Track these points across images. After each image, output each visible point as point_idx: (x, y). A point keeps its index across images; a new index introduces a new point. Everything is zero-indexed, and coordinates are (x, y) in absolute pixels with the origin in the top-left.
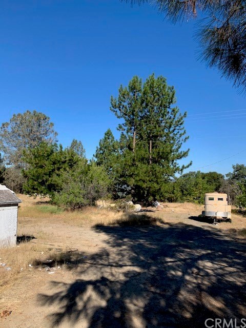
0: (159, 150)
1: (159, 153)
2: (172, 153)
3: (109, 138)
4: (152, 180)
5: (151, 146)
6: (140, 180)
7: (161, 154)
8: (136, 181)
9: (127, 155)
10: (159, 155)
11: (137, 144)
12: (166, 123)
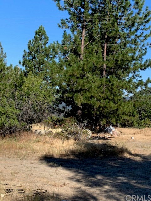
0: (118, 57)
1: (117, 60)
2: (133, 62)
3: (41, 39)
4: (107, 98)
5: (105, 51)
6: (92, 97)
7: (119, 62)
8: (86, 98)
9: (73, 63)
10: (116, 64)
11: (87, 48)
12: (128, 19)
